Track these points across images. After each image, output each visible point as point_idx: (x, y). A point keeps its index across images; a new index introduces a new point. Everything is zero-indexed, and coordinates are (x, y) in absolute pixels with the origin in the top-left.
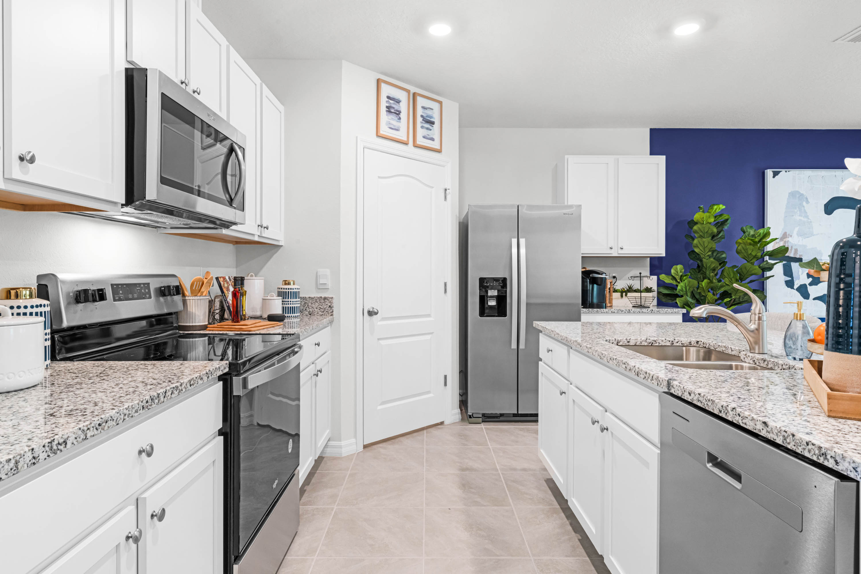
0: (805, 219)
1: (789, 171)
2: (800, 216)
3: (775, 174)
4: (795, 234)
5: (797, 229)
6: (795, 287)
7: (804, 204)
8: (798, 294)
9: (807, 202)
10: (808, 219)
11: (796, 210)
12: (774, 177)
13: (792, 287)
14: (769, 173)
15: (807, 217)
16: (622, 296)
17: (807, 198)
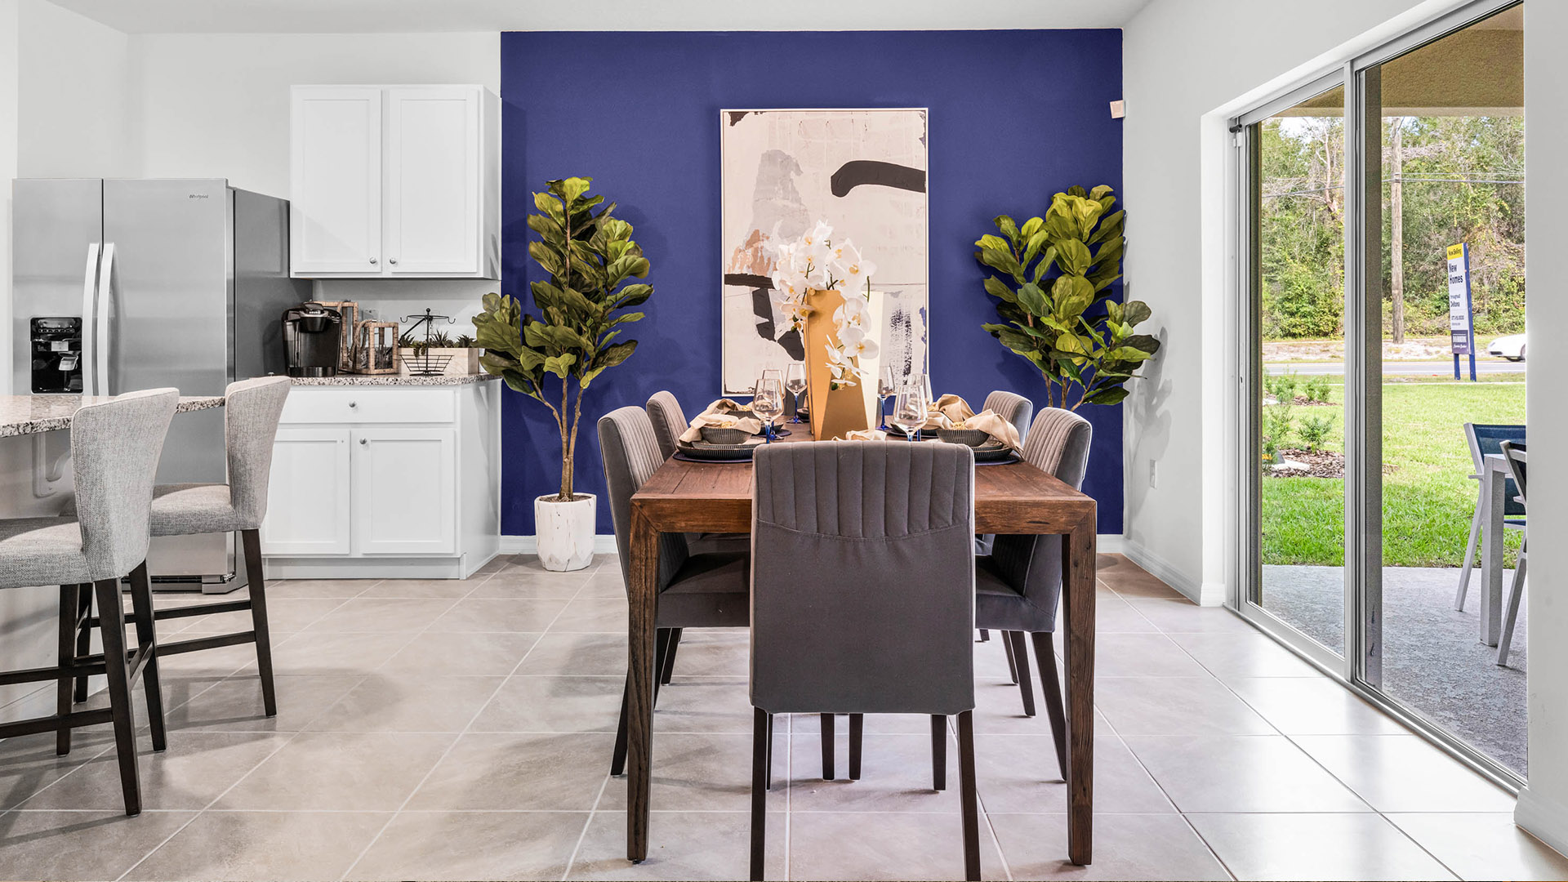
0: (795, 206)
1: (761, 113)
2: (784, 199)
3: (736, 118)
4: (774, 234)
5: (778, 224)
6: (777, 336)
7: (793, 175)
8: (782, 351)
9: (799, 172)
10: (801, 204)
11: (776, 188)
12: (732, 124)
13: (771, 338)
14: (725, 115)
15: (798, 200)
16: (416, 354)
17: (797, 165)
